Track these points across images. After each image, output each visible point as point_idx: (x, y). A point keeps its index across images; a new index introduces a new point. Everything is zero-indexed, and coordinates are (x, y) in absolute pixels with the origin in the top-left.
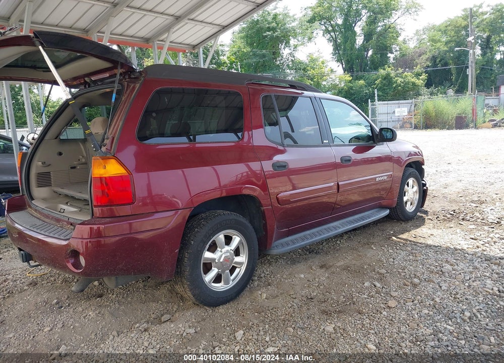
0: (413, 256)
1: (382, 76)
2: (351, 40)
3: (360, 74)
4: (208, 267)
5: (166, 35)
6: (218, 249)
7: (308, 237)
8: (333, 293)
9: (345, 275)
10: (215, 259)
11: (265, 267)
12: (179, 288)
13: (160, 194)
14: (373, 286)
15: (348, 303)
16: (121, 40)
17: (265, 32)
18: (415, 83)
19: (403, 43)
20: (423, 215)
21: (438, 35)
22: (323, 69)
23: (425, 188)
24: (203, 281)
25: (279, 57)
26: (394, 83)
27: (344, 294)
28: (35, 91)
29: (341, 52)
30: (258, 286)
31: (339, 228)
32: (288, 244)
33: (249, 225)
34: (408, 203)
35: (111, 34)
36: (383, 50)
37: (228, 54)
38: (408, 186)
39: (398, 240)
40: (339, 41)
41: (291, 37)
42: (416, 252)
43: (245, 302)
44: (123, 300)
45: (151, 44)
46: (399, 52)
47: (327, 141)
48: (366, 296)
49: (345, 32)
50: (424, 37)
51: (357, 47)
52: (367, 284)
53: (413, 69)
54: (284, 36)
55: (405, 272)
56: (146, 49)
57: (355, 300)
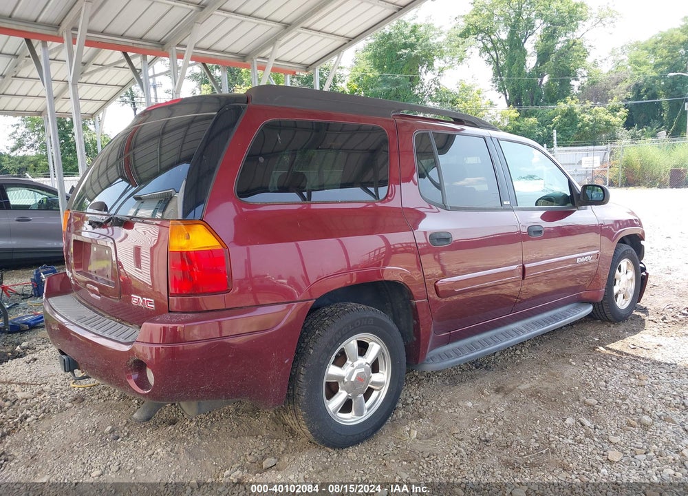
0: (635, 378)
1: (563, 111)
2: (518, 62)
3: (531, 108)
4: (332, 390)
5: (270, 50)
6: (348, 361)
7: (479, 345)
8: (519, 434)
9: (533, 406)
10: (344, 377)
11: (413, 387)
12: (289, 419)
13: (261, 274)
14: (579, 423)
15: (544, 451)
16: (208, 56)
17: (399, 50)
18: (609, 122)
19: (594, 66)
20: (641, 314)
21: (643, 56)
22: (479, 102)
23: (644, 274)
24: (325, 410)
25: (418, 84)
26: (580, 121)
27: (535, 435)
28: (91, 127)
29: (504, 78)
30: (403, 417)
31: (523, 332)
32: (449, 357)
33: (394, 326)
34: (619, 296)
35: (195, 48)
36: (564, 75)
37: (348, 80)
38: (620, 271)
39: (608, 352)
40: (502, 63)
41: (435, 57)
42: (639, 371)
43: (386, 443)
44: (206, 431)
45: (248, 62)
46: (586, 79)
47: (509, 203)
48: (571, 442)
49: (511, 50)
50: (622, 58)
51: (528, 71)
52: (570, 421)
53: (607, 102)
54: (426, 56)
55: (627, 404)
56: (238, 72)
57: (554, 446)
